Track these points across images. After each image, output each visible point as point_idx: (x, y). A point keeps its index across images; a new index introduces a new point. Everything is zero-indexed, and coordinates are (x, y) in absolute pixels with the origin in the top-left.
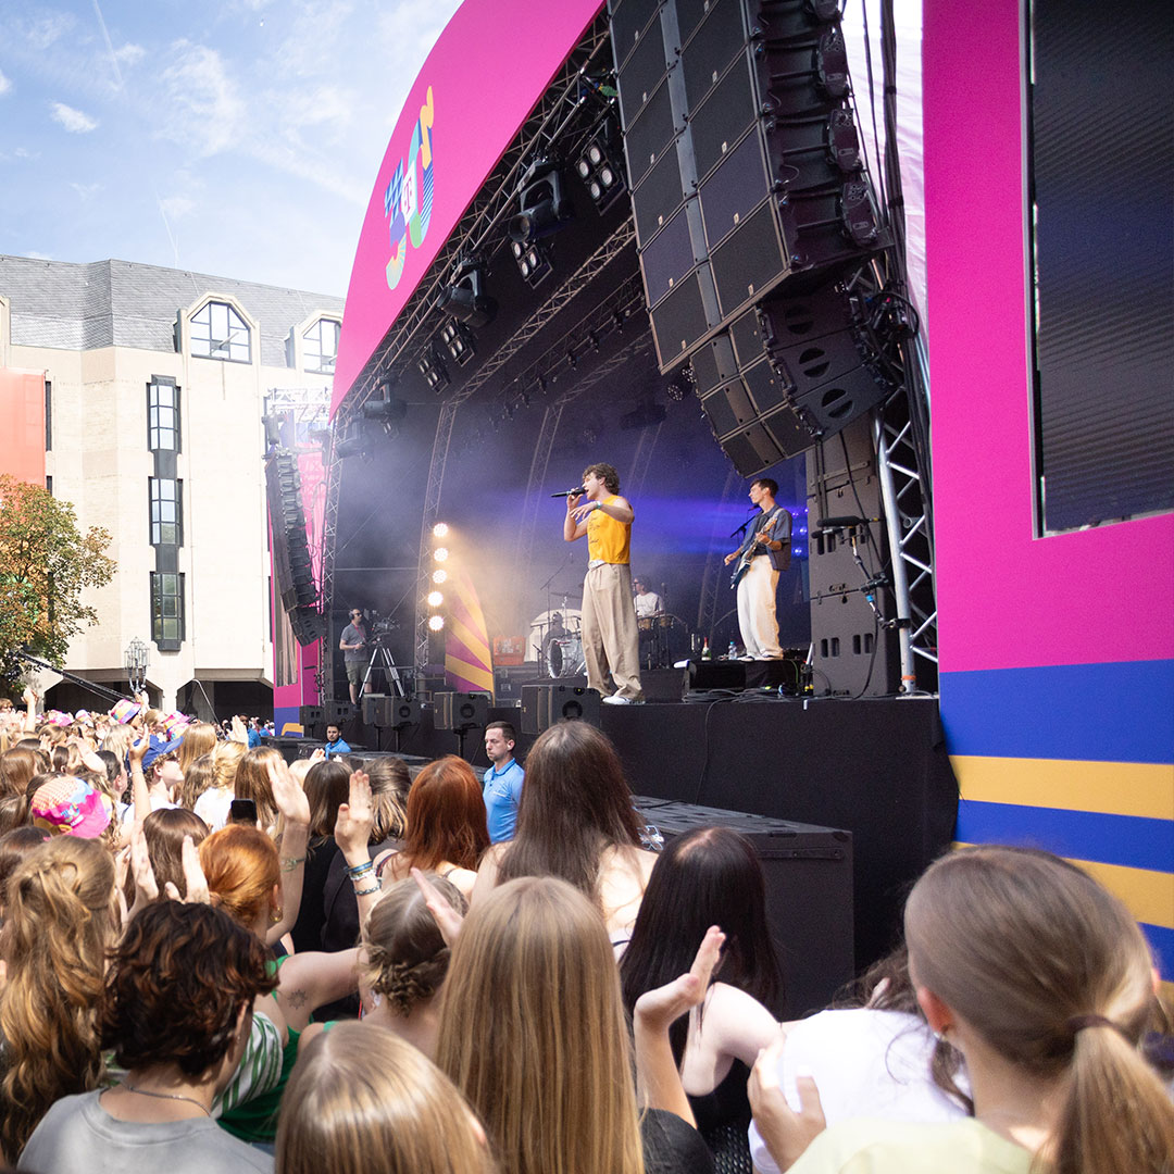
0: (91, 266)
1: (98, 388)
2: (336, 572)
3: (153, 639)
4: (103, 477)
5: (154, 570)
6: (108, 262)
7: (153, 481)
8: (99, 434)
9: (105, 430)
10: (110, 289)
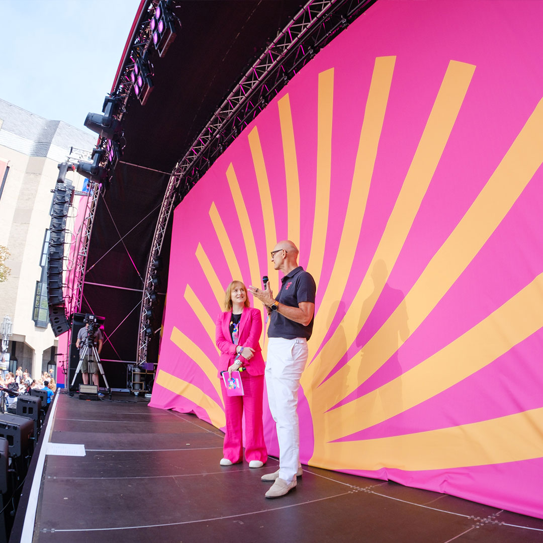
0: (51, 121)
1: (32, 176)
2: (85, 284)
3: (33, 319)
4: (22, 223)
5: (39, 280)
6: (59, 122)
7: (48, 231)
8: (26, 200)
9: (30, 198)
10: (55, 132)
